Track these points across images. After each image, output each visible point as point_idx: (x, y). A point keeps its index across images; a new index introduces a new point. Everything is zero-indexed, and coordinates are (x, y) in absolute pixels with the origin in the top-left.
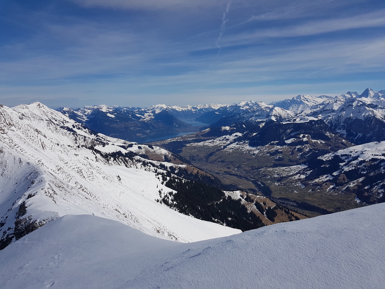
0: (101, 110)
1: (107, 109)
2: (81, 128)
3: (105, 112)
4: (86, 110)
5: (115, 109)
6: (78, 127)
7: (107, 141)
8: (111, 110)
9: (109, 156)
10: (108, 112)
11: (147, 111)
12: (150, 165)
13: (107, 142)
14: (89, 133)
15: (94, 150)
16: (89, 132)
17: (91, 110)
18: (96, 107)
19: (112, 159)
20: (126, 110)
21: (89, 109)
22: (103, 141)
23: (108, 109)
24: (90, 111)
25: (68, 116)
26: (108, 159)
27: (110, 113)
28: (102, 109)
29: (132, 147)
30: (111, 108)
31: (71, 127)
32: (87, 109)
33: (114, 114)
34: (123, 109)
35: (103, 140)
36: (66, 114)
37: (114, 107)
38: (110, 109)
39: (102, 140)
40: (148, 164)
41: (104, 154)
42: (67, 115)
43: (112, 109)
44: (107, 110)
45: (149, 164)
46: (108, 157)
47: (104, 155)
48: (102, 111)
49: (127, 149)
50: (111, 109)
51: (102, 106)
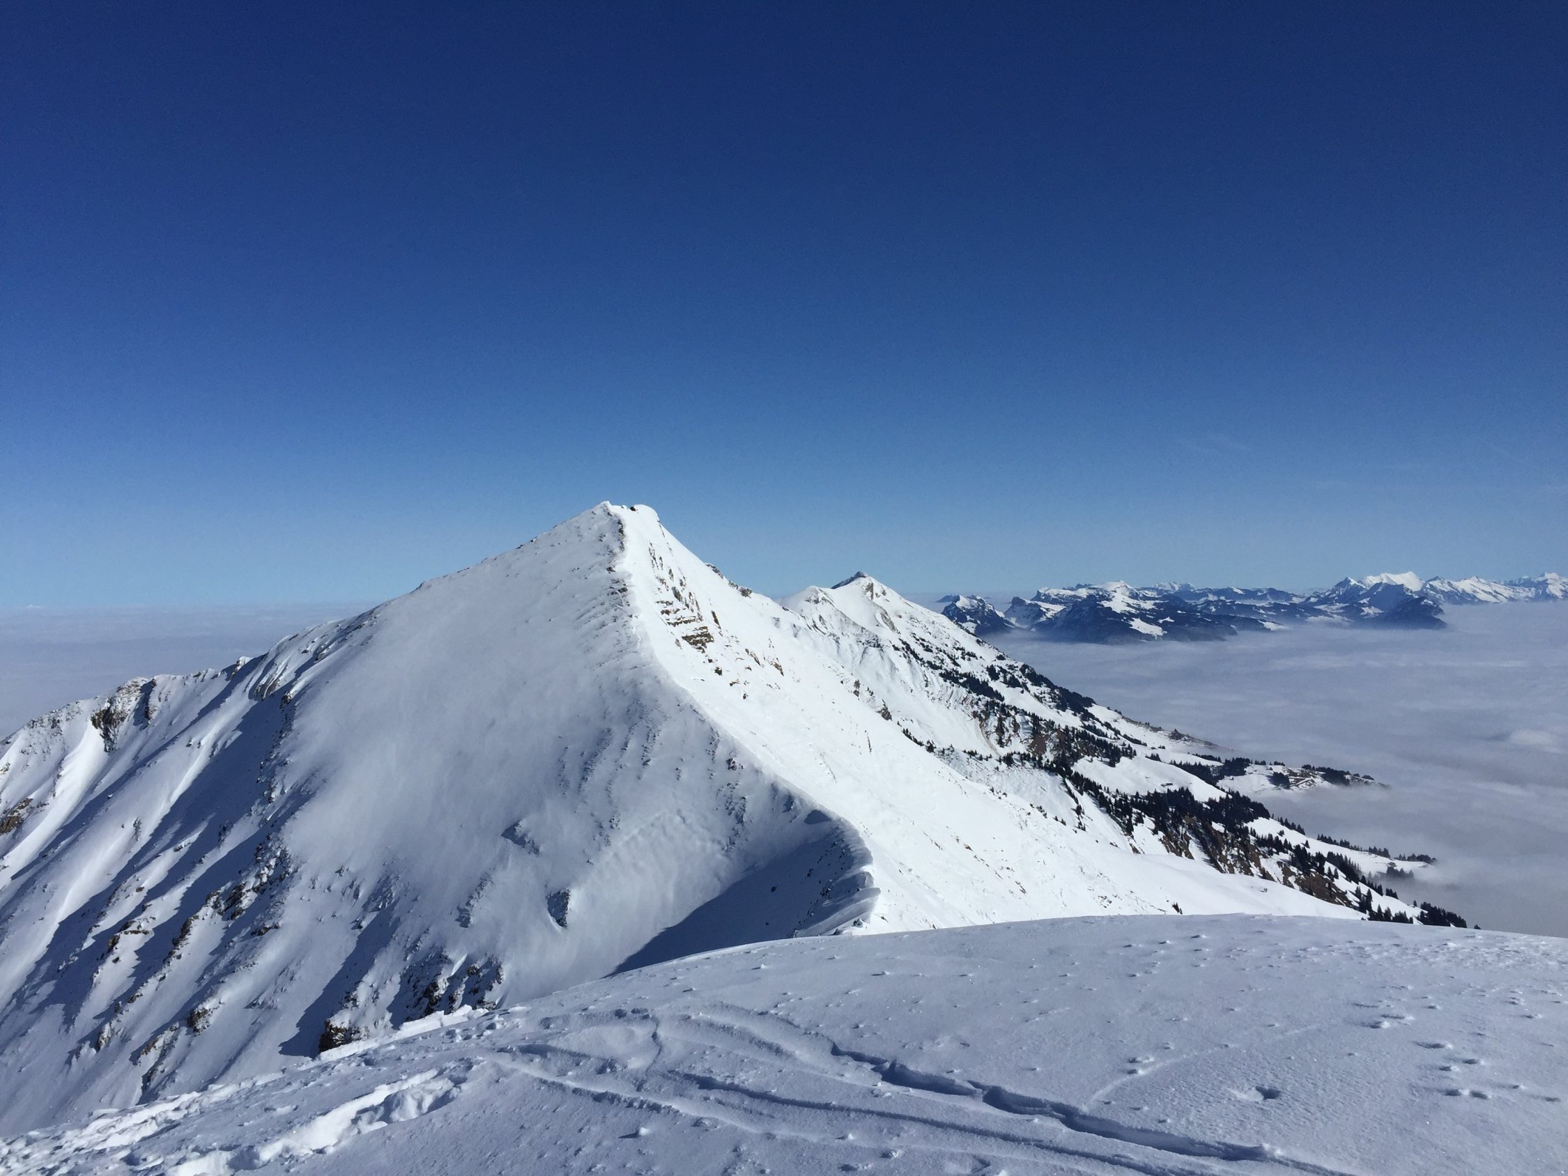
0: (1106, 604)
1: (1131, 601)
2: (1020, 680)
3: (1122, 615)
4: (1044, 606)
5: (1165, 597)
6: (1009, 676)
7: (1128, 742)
8: (1148, 605)
9: (1134, 810)
10: (1133, 611)
11: (1322, 607)
12: (1333, 868)
13: (1130, 748)
14: (1052, 704)
15: (1070, 779)
16: (1053, 699)
17: (1064, 603)
18: (1083, 593)
19: (1149, 822)
20: (1215, 603)
21: (1054, 602)
22: (1109, 741)
23: (1135, 601)
24: (1058, 608)
25: (972, 631)
26: (1130, 820)
27: (1143, 615)
28: (1109, 600)
29: (1243, 773)
30: (1149, 594)
31: (984, 677)
32: (1048, 599)
33: (1161, 621)
34: (1203, 600)
35: (1110, 733)
36: (966, 621)
37: (1160, 592)
38: (1145, 598)
39: (1106, 736)
40: (1322, 864)
41: (1114, 797)
42: (971, 626)
43: (1154, 599)
44: (1129, 605)
45: (1327, 865)
46: (1130, 814)
47: (1113, 801)
48: (1110, 608)
49: (1220, 783)
50: (1150, 599)
51: (1111, 586)
